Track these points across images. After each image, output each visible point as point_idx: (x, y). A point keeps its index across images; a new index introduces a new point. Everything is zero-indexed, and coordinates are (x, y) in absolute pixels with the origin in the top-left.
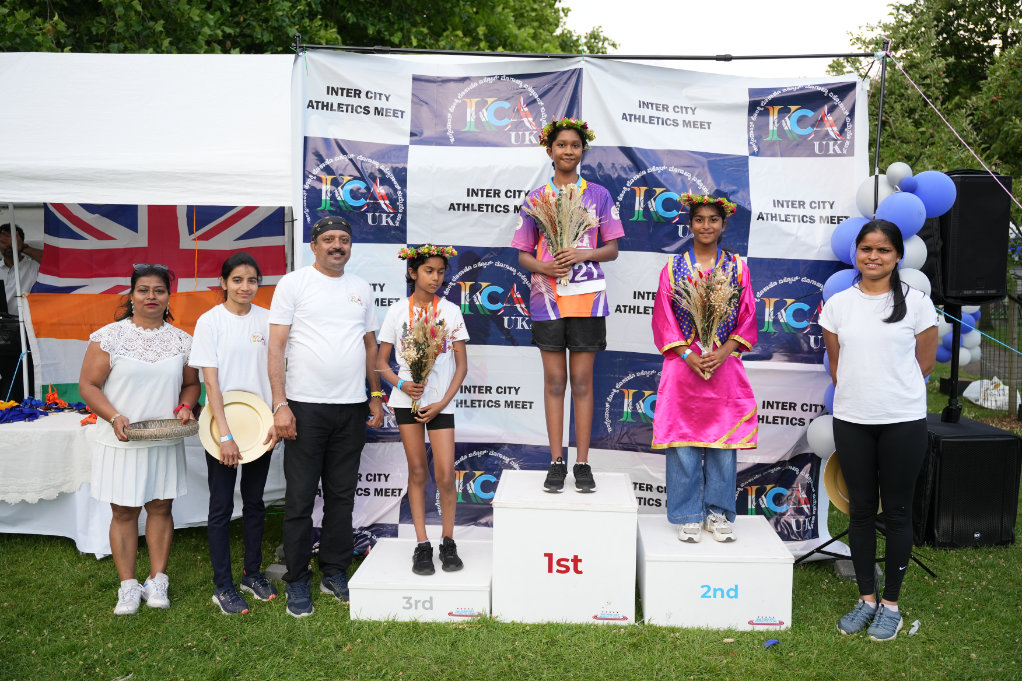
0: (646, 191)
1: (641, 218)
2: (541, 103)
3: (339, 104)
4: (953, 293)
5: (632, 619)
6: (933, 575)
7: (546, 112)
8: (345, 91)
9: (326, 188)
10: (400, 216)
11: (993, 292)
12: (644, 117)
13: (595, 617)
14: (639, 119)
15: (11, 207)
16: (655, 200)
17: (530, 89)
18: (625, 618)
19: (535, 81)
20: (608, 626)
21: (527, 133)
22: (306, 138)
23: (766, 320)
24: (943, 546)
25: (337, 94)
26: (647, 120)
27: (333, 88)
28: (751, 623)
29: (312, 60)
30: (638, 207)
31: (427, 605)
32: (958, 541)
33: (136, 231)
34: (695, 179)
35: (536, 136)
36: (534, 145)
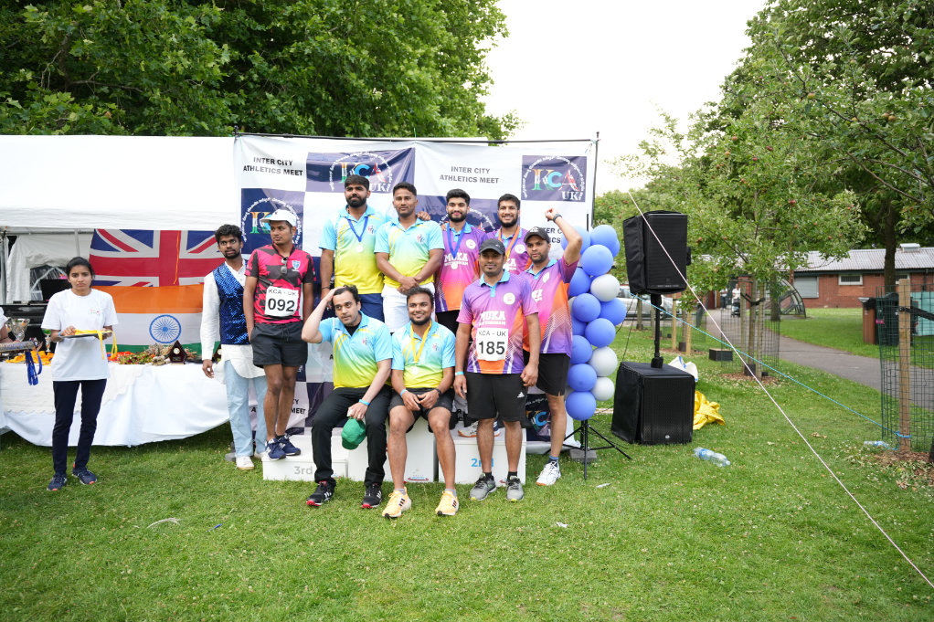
3: (262, 167)
4: (653, 287)
5: (431, 479)
6: (629, 458)
8: (265, 160)
9: (255, 220)
10: (298, 237)
11: (677, 286)
12: (455, 176)
13: (409, 479)
15: (76, 233)
17: (382, 159)
18: (427, 480)
20: (417, 484)
21: (379, 184)
22: (243, 189)
24: (645, 443)
25: (260, 162)
26: (457, 178)
27: (258, 158)
28: (501, 482)
29: (245, 142)
31: (309, 471)
32: (655, 441)
33: (152, 247)
34: (484, 216)
35: (385, 187)
36: (382, 192)
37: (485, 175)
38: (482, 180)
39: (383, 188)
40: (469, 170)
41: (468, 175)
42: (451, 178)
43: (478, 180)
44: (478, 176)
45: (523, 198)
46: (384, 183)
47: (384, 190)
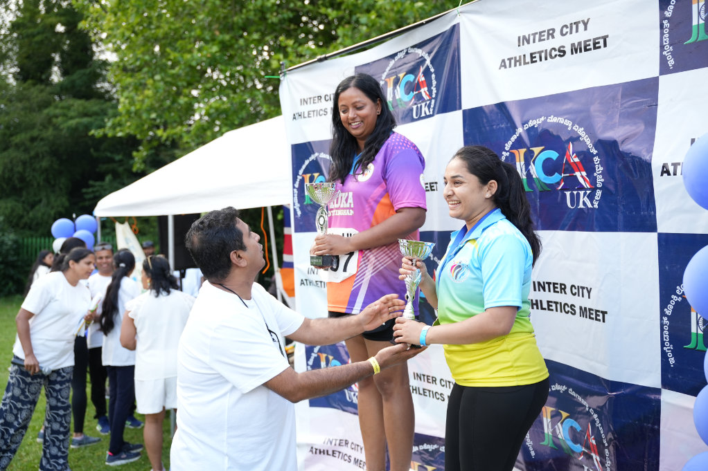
0: (525, 153)
2: (432, 70)
3: (309, 112)
7: (436, 79)
8: (312, 100)
12: (524, 55)
14: (520, 61)
16: (534, 163)
17: (426, 56)
19: (428, 47)
21: (423, 104)
22: (292, 145)
23: (694, 330)
25: (307, 103)
26: (528, 59)
27: (304, 100)
29: (291, 81)
34: (576, 128)
35: (429, 107)
37: (580, 36)
38: (576, 49)
39: (427, 108)
40: (551, 33)
41: (548, 45)
42: (518, 61)
43: (568, 50)
44: (567, 42)
45: (665, 69)
46: (428, 100)
47: (428, 113)
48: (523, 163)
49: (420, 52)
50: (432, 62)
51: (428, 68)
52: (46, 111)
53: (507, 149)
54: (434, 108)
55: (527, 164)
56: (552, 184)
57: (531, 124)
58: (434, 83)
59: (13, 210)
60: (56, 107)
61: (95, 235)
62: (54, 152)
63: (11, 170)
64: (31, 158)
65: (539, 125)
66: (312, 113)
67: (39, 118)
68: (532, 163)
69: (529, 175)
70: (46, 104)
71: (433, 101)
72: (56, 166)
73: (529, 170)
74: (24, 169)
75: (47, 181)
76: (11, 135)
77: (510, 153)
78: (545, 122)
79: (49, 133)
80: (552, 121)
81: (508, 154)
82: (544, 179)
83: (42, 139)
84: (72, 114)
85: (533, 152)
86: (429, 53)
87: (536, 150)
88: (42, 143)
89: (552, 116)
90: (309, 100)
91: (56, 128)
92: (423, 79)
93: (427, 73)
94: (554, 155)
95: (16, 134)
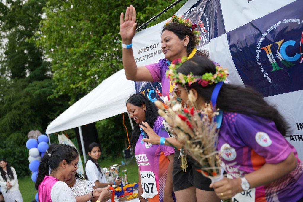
0: (271, 47)
1: (278, 68)
7: (208, 20)
8: (144, 50)
16: (279, 51)
25: (141, 53)
30: (272, 60)
36: (207, 43)
46: (206, 33)
47: (207, 41)
48: (271, 54)
49: (197, 8)
50: (204, 11)
51: (203, 15)
52: (25, 90)
53: (258, 48)
54: (209, 37)
55: (274, 53)
56: (295, 61)
57: (272, 28)
58: (208, 22)
59: (18, 137)
60: (30, 87)
61: (48, 143)
62: (32, 107)
63: (14, 119)
64: (22, 112)
65: (277, 27)
66: (145, 57)
67: (22, 93)
68: (278, 52)
69: (277, 60)
70: (25, 87)
71: (209, 32)
72: (34, 113)
73: (277, 57)
74: (20, 118)
75: (31, 121)
76: (12, 104)
77: (261, 49)
78: (281, 24)
79: (28, 99)
80: (285, 22)
81: (260, 50)
82: (289, 59)
83: (25, 103)
84: (37, 88)
85: (277, 45)
86: (202, 8)
87: (279, 43)
88: (25, 104)
89: (285, 19)
90: (142, 51)
91: (31, 96)
92: (201, 22)
93: (203, 18)
94: (292, 43)
95: (14, 103)
